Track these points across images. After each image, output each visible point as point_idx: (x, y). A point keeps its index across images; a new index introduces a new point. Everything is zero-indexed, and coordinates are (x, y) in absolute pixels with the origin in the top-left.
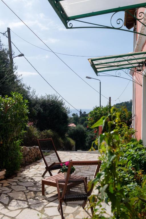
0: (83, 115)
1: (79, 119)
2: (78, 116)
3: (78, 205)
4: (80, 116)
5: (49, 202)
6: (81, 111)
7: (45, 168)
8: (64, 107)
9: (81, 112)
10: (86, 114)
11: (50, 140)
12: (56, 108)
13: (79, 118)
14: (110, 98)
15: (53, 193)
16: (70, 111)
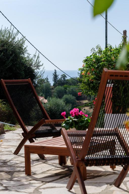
0: (60, 81)
1: (53, 91)
2: (50, 84)
3: (105, 184)
4: (54, 85)
5: (44, 183)
6: (55, 73)
7: (22, 134)
8: (25, 58)
9: (55, 76)
10: (66, 79)
11: (27, 82)
12: (11, 55)
13: (52, 89)
14: (125, 32)
15: (47, 172)
16: (41, 64)
